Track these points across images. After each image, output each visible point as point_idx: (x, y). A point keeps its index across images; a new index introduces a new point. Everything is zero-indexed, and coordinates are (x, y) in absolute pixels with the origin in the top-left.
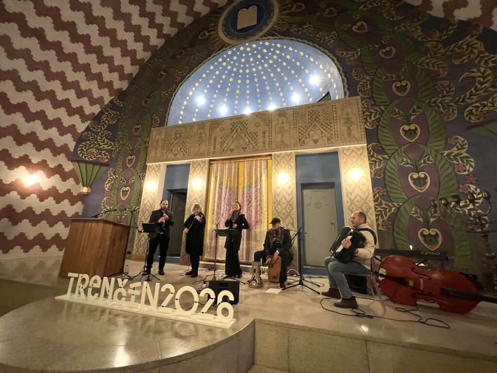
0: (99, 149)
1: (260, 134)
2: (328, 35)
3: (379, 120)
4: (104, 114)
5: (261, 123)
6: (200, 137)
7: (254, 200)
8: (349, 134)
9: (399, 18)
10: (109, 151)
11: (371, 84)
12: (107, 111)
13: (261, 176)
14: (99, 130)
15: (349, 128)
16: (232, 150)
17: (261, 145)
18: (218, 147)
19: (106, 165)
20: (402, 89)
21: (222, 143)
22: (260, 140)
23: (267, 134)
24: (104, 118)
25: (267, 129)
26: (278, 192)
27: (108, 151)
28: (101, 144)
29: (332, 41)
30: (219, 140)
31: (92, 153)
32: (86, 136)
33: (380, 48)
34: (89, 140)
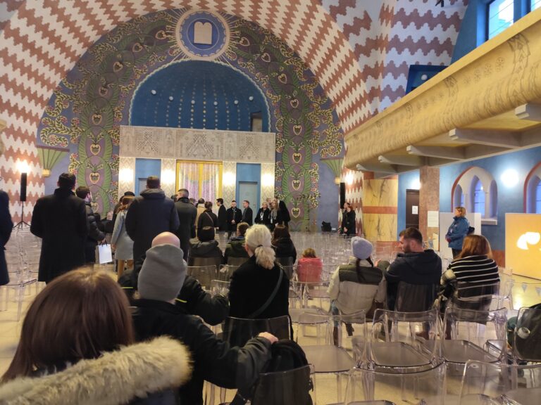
0: (59, 135)
1: (215, 148)
2: (263, 77)
3: (284, 148)
4: (56, 98)
5: (216, 139)
6: (169, 142)
7: (210, 191)
8: (267, 156)
9: (305, 80)
10: (68, 136)
11: (283, 123)
12: (59, 95)
13: (215, 176)
14: (55, 115)
15: (267, 153)
16: (195, 156)
17: (215, 155)
18: (184, 151)
19: (67, 150)
20: (298, 130)
21: (188, 149)
22: (215, 151)
23: (220, 148)
24: (57, 102)
25: (220, 144)
26: (226, 186)
27: (66, 136)
28: (60, 129)
29: (265, 83)
30: (184, 147)
31: (53, 139)
32: (45, 122)
33: (291, 99)
34: (48, 126)
